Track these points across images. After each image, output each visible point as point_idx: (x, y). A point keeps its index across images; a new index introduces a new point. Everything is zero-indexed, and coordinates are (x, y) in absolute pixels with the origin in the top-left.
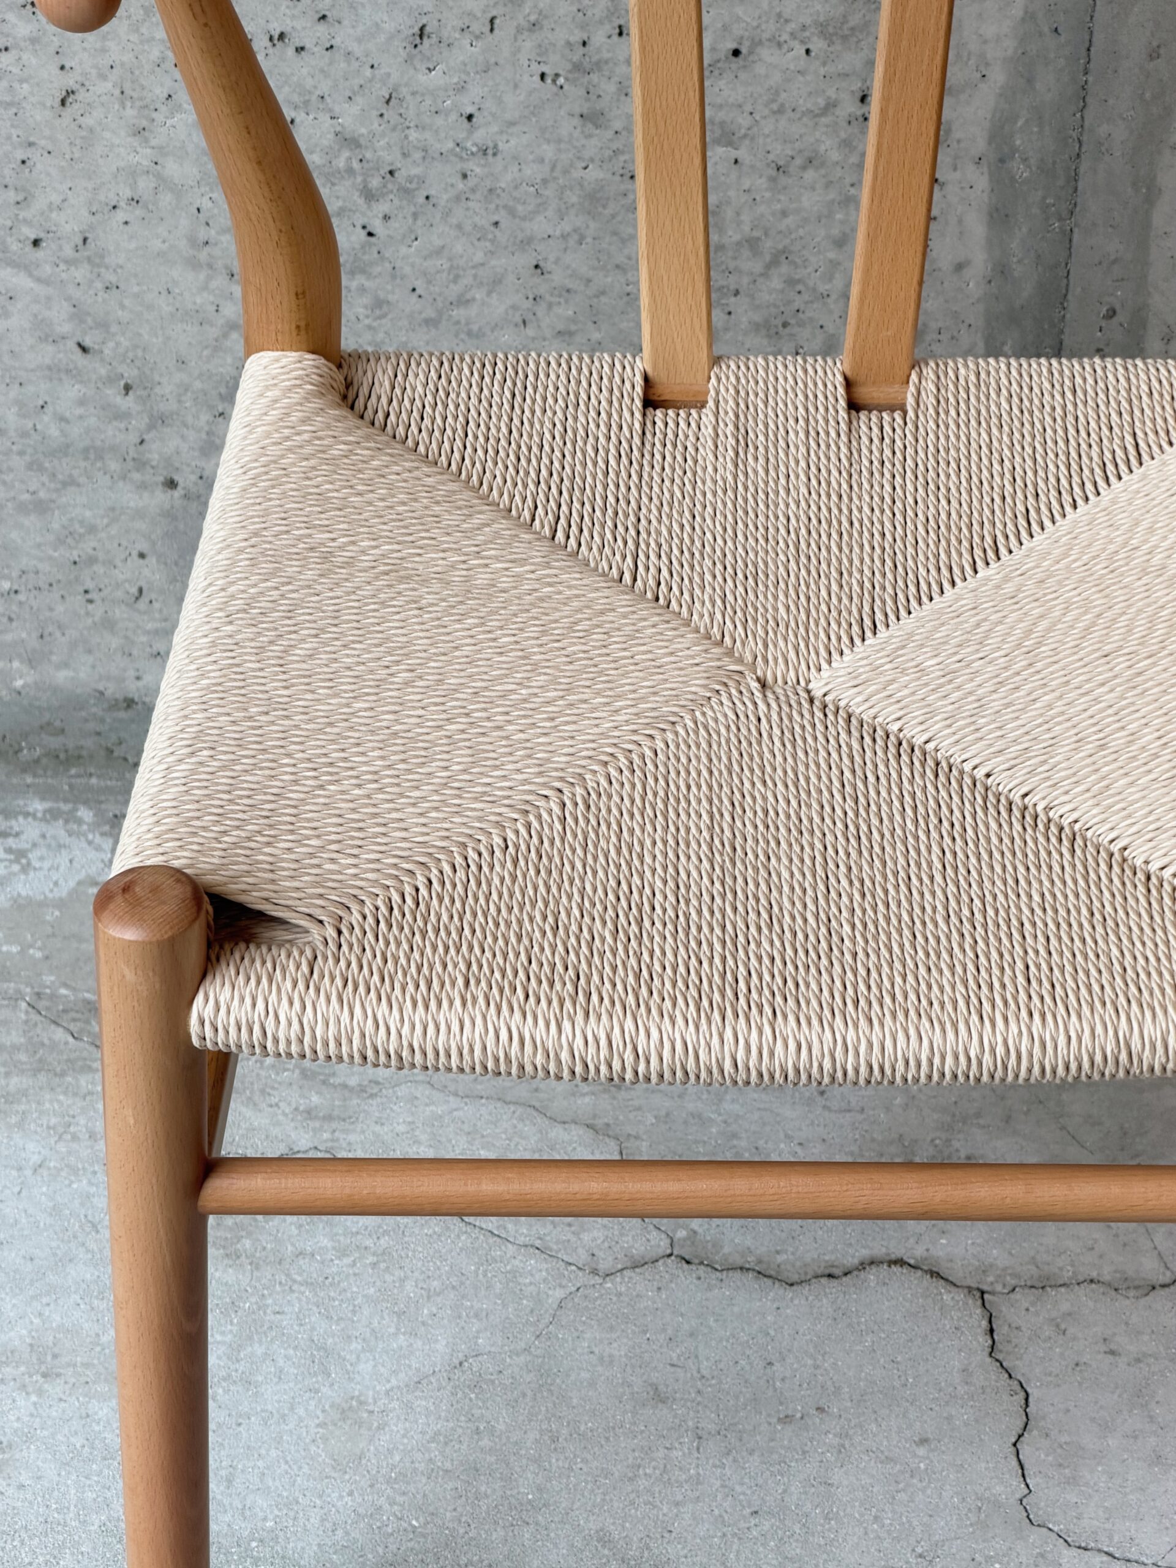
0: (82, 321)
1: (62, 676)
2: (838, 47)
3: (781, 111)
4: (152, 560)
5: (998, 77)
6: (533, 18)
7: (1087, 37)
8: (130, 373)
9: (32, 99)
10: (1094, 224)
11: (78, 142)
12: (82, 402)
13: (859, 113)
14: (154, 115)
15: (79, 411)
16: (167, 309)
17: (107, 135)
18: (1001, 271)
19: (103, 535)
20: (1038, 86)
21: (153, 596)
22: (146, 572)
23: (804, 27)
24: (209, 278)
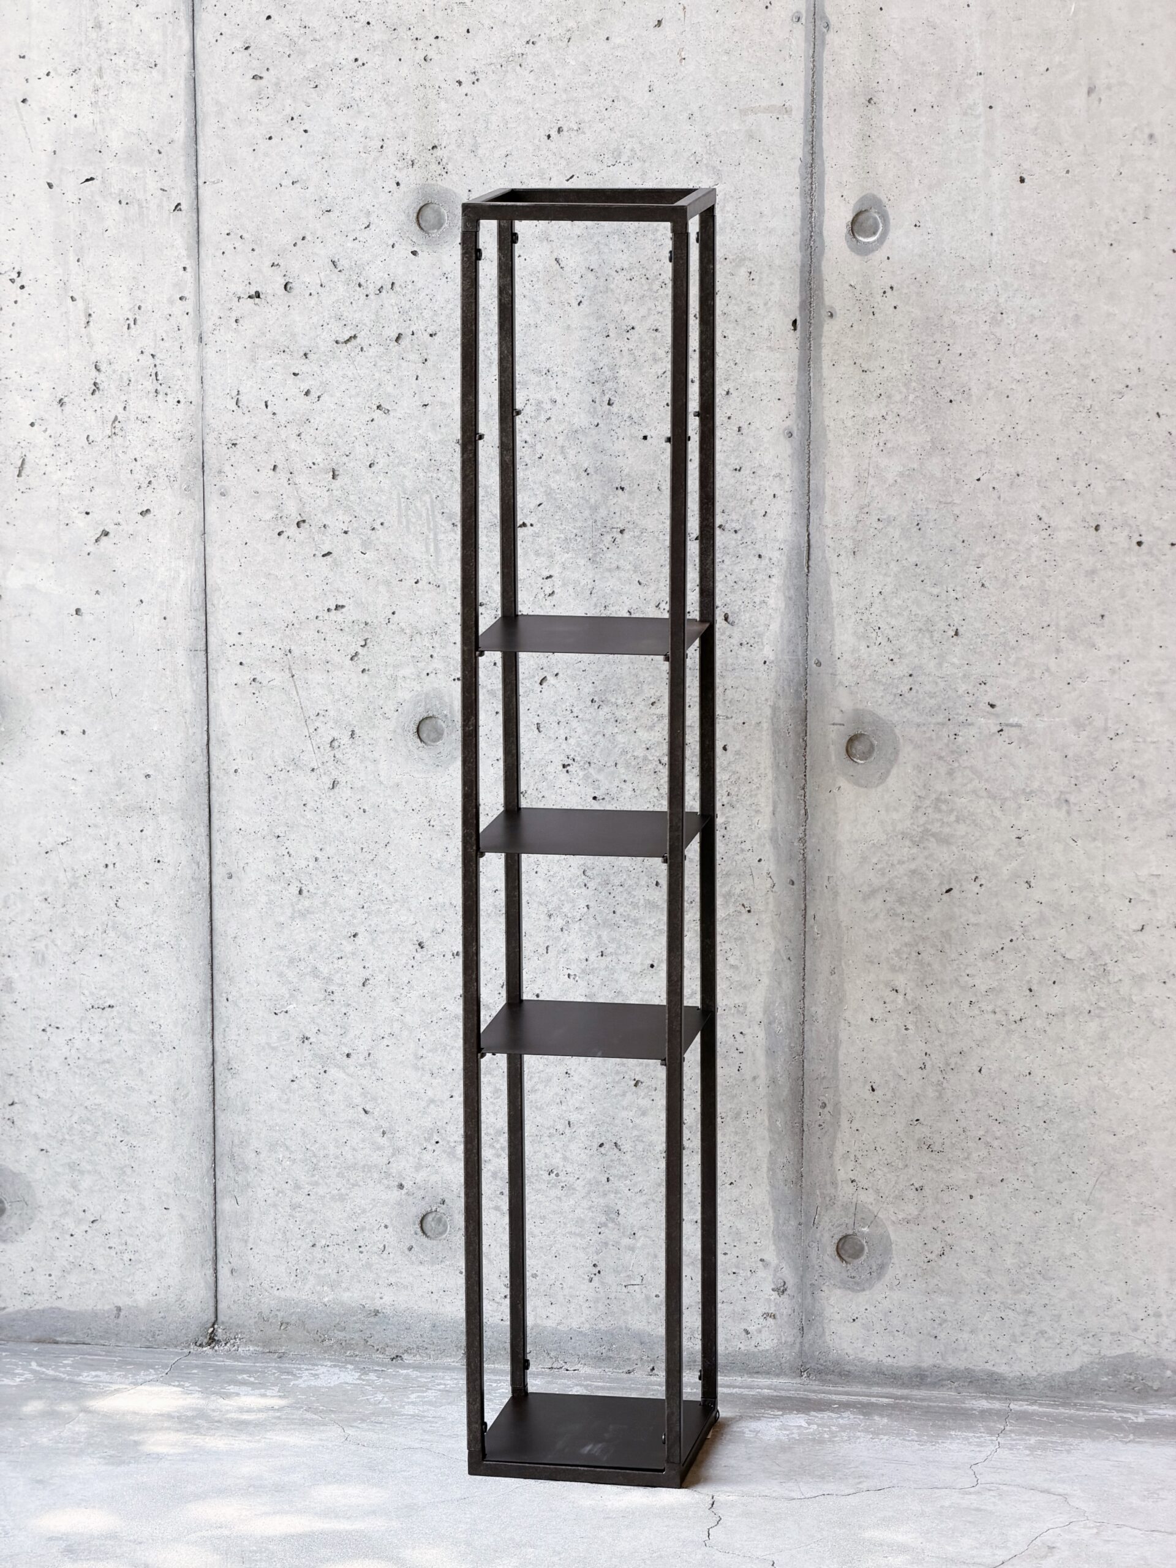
0: (366, 1097)
1: (346, 1296)
4: (390, 1229)
5: (766, 980)
6: (564, 947)
7: (803, 962)
8: (385, 1125)
9: (351, 983)
10: (813, 1058)
11: (369, 1004)
12: (363, 1141)
14: (402, 991)
15: (361, 1146)
16: (405, 1091)
17: (381, 1001)
18: (773, 1081)
19: (369, 1214)
20: (783, 986)
21: (390, 1250)
22: (387, 1235)
24: (422, 1075)
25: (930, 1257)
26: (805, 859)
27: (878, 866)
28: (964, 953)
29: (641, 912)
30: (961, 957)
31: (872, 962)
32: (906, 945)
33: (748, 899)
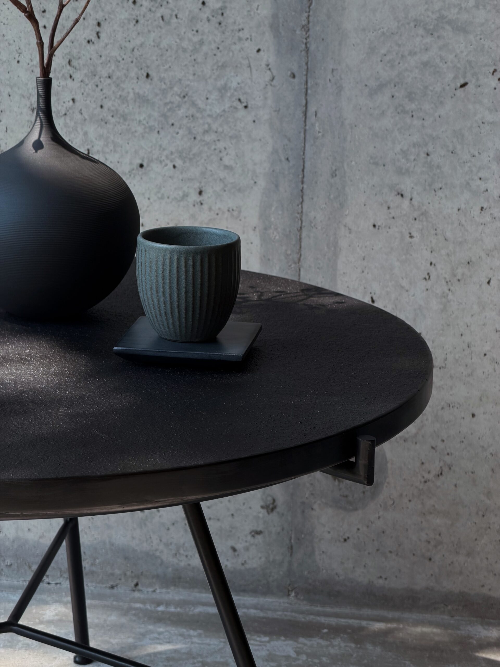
2: (187, 164)
3: (162, 198)
5: (262, 183)
7: (302, 164)
10: (310, 267)
13: (198, 200)
20: (281, 189)
23: (172, 153)
25: (427, 476)
26: (307, 50)
27: (388, 58)
28: (476, 154)
29: (131, 107)
30: (473, 160)
31: (376, 164)
32: (414, 145)
33: (245, 93)
